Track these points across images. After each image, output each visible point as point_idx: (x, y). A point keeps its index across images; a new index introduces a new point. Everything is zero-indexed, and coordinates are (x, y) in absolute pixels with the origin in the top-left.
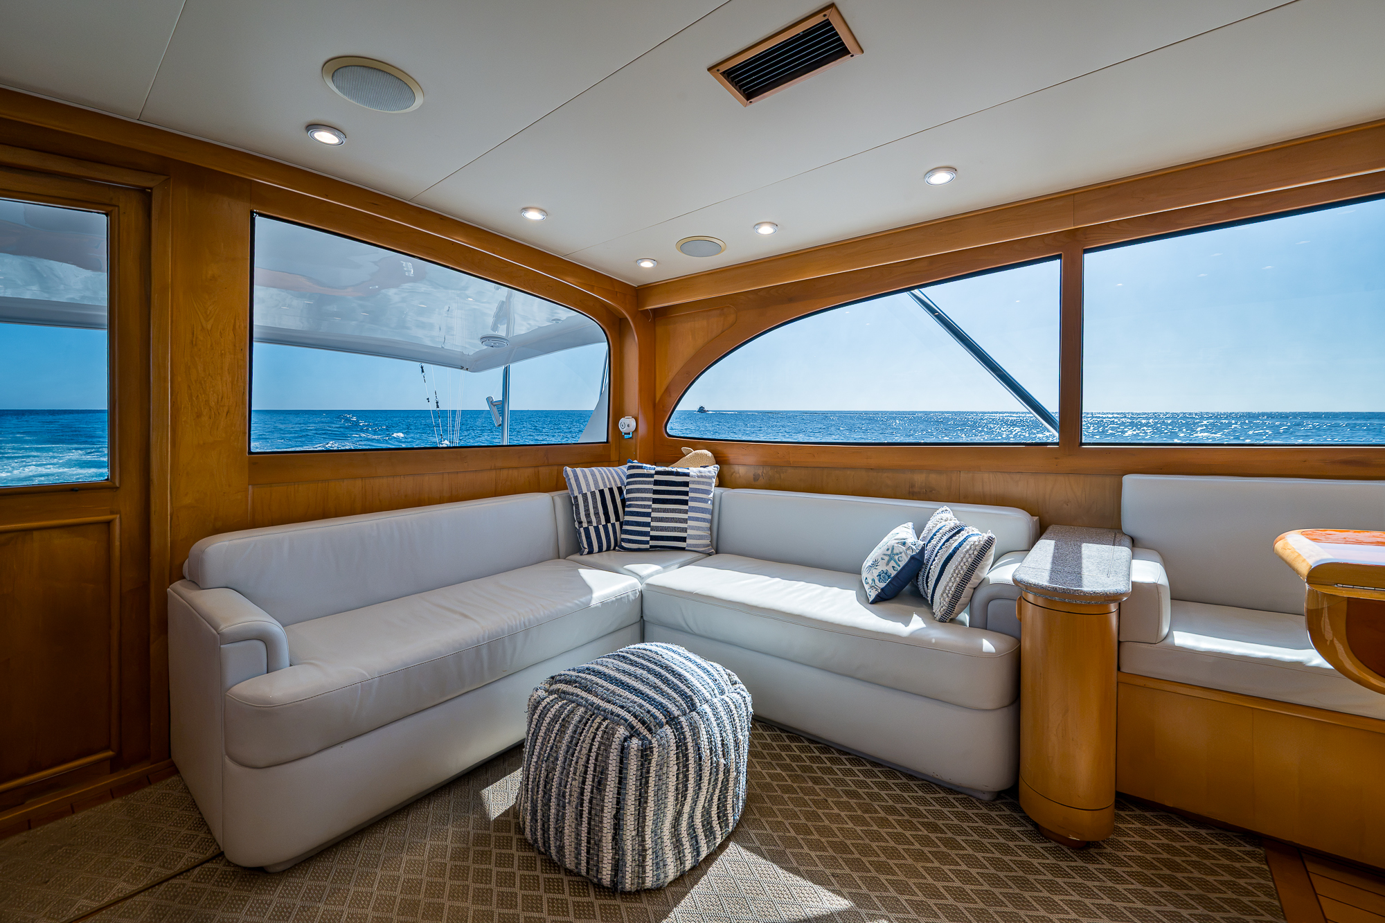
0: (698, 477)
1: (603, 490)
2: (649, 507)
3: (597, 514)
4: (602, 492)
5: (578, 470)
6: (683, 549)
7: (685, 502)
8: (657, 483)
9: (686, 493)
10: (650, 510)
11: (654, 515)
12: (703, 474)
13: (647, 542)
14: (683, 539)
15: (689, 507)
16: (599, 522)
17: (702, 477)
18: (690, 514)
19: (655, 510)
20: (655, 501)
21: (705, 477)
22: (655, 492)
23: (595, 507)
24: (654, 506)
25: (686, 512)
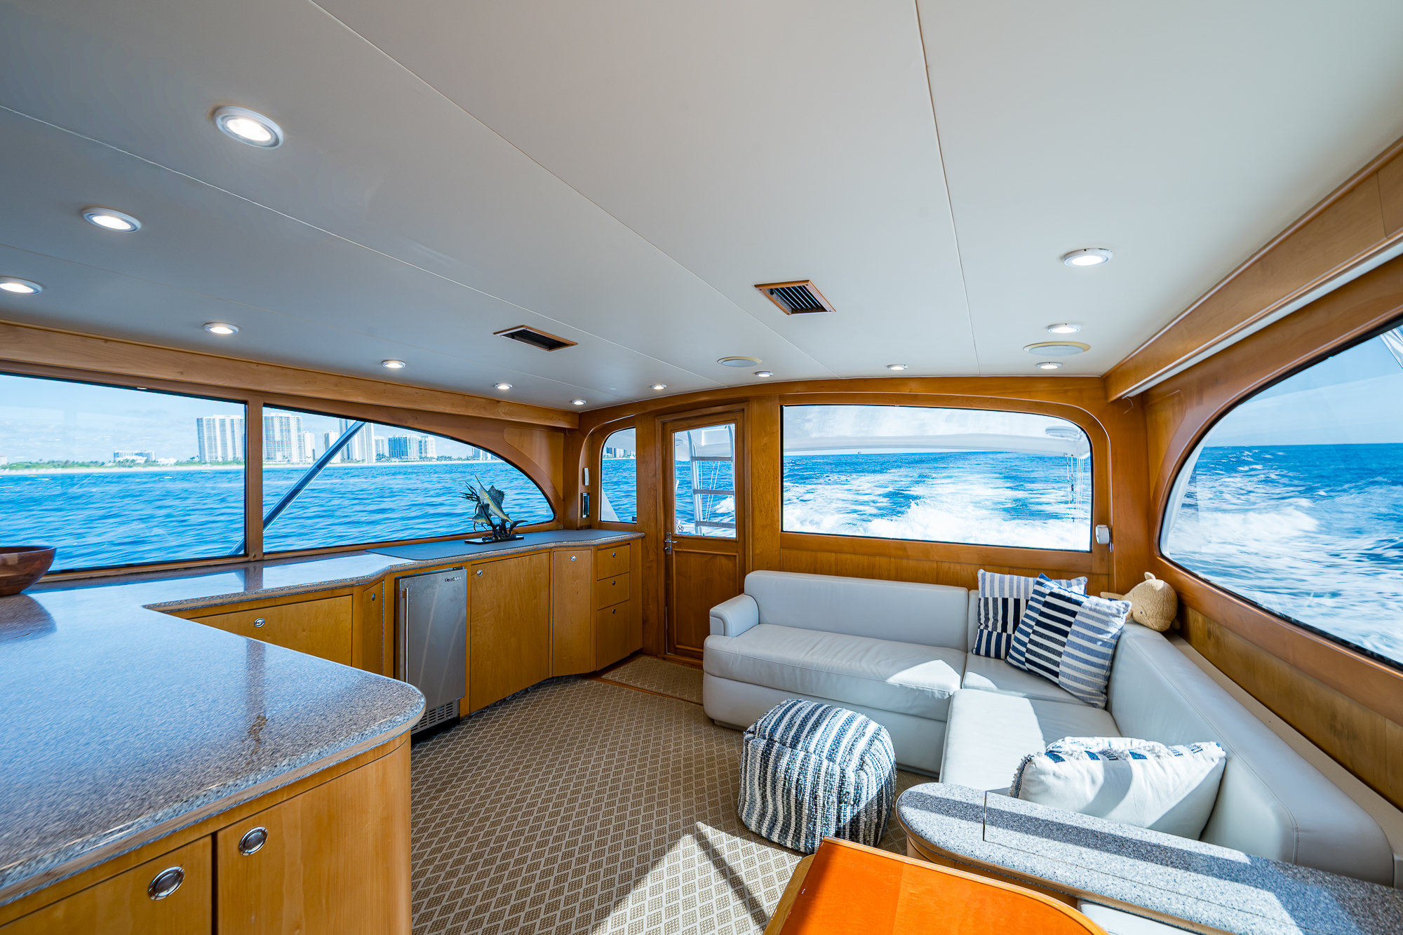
0: (1091, 609)
1: (1007, 599)
2: (1031, 627)
3: (996, 620)
4: (1005, 601)
5: (988, 574)
6: (1057, 685)
7: (1065, 634)
8: (1046, 604)
9: (1069, 624)
10: (1030, 631)
11: (1033, 637)
12: (1098, 608)
13: (1023, 663)
14: (1056, 674)
15: (1068, 641)
16: (995, 628)
17: (1095, 610)
18: (1067, 649)
19: (1035, 632)
20: (1039, 623)
21: (1099, 612)
22: (1042, 614)
23: (996, 614)
24: (1036, 628)
25: (1063, 644)
